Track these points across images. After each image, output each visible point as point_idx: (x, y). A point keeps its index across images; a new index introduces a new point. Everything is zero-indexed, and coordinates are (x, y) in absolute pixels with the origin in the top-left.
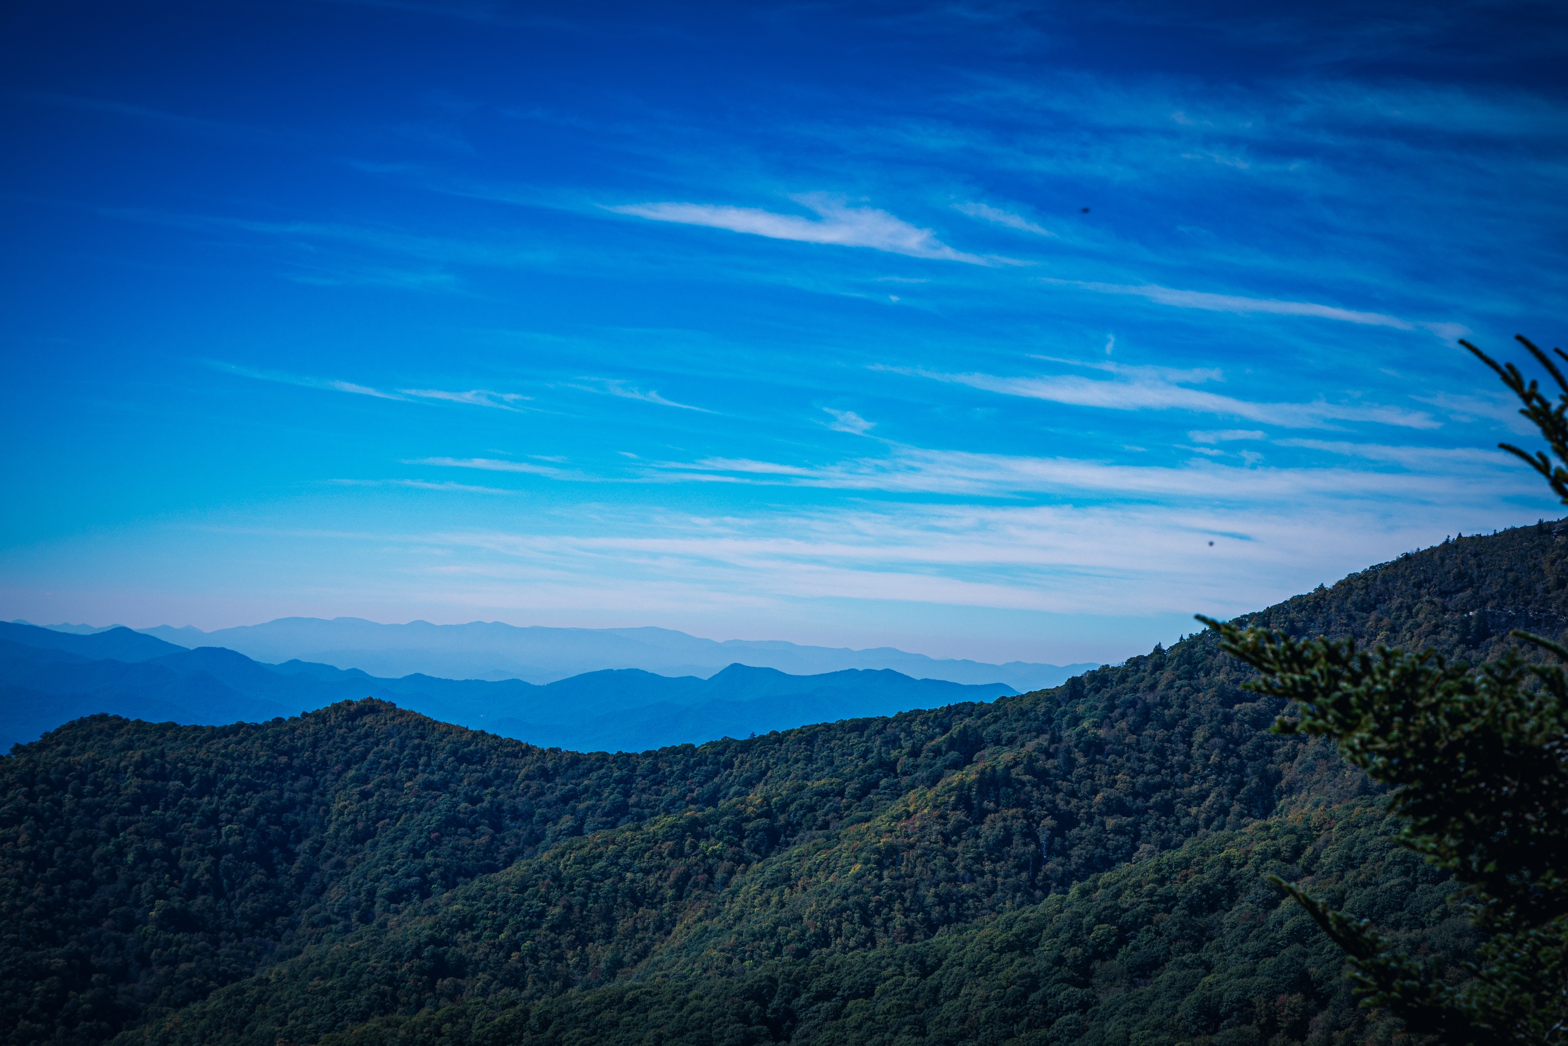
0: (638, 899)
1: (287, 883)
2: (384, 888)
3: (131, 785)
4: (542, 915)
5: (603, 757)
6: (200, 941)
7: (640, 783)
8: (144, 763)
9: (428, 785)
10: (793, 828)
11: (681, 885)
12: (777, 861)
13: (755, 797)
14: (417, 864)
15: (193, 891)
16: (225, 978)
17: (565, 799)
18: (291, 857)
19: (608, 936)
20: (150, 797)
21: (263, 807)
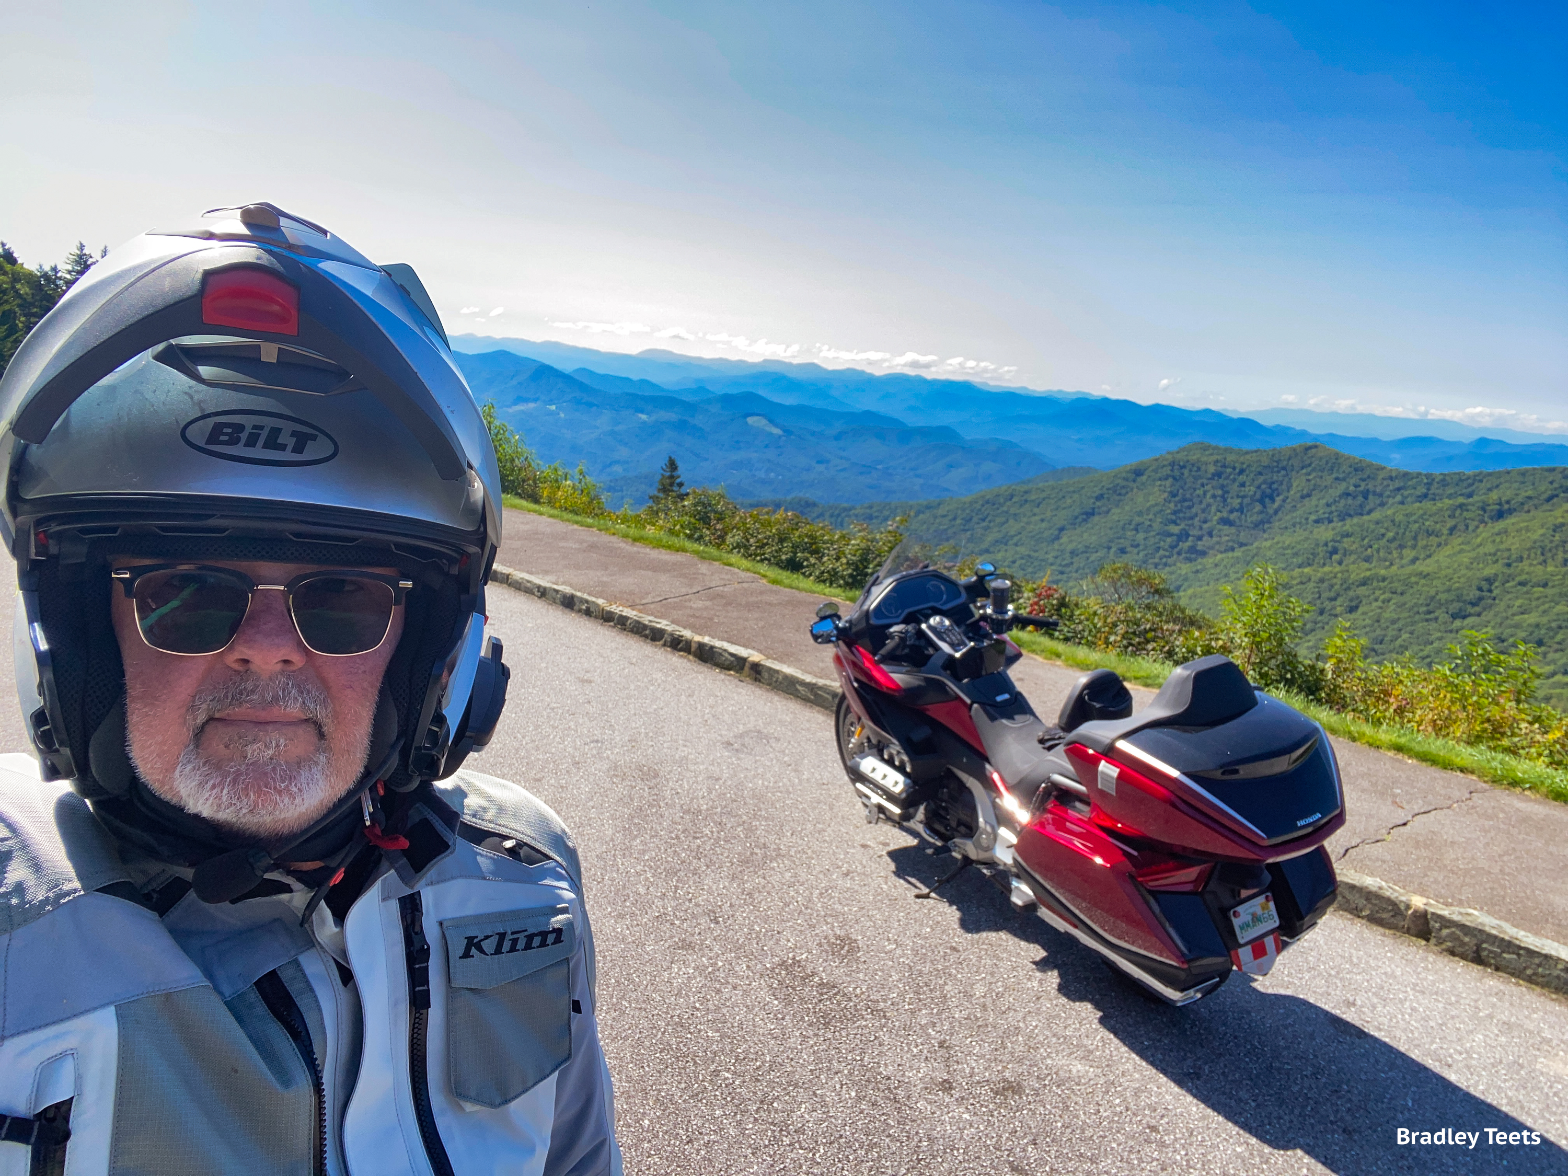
0: (1429, 533)
1: (1271, 511)
2: (1313, 517)
3: (1212, 469)
4: (1383, 535)
5: (1419, 474)
6: (1233, 530)
7: (1436, 485)
8: (1217, 461)
9: (1337, 479)
10: (1511, 511)
11: (1452, 530)
12: (1501, 525)
13: (1494, 496)
14: (1328, 510)
15: (1231, 512)
16: (1242, 545)
17: (1399, 489)
18: (1273, 501)
19: (1414, 547)
20: (1218, 475)
21: (1264, 482)
